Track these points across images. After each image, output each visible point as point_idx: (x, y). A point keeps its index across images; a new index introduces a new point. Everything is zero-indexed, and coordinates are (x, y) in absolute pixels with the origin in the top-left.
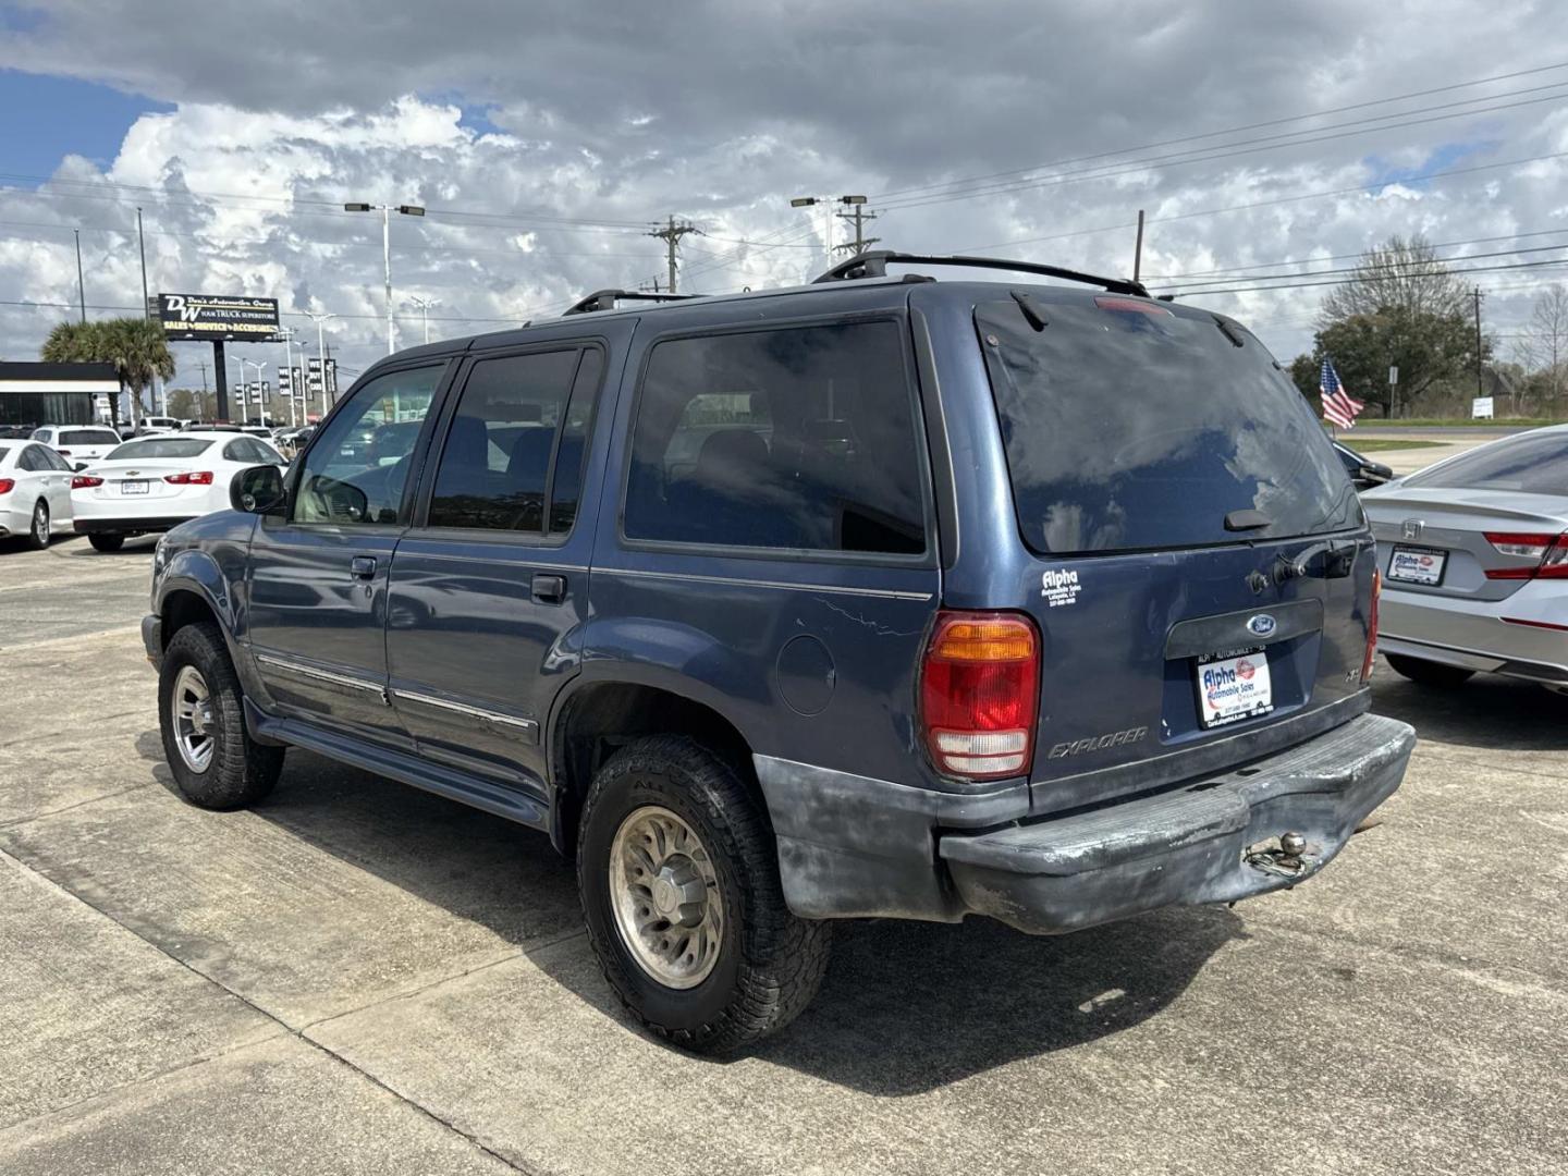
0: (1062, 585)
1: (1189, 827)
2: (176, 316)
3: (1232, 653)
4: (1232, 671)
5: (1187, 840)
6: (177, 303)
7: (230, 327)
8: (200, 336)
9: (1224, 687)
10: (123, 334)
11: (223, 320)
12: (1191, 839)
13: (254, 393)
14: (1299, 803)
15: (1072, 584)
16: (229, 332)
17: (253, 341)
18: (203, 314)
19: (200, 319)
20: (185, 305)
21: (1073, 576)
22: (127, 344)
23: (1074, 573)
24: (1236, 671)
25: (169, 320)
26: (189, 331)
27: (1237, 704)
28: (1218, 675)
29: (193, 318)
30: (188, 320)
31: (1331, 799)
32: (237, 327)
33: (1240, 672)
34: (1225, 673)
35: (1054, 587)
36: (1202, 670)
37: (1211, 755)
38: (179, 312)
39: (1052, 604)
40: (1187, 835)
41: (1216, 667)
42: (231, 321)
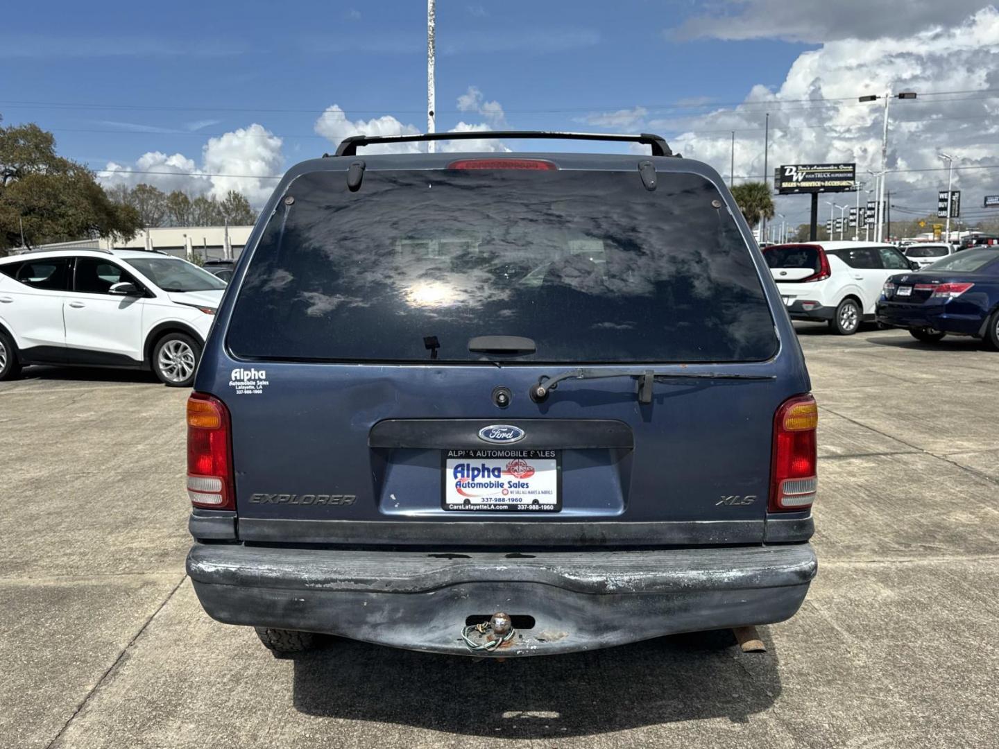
0: (249, 380)
1: (334, 576)
2: (790, 179)
5: (328, 586)
6: (791, 170)
7: (823, 184)
8: (803, 190)
9: (479, 480)
10: (746, 192)
11: (819, 179)
12: (332, 585)
13: (838, 225)
14: (551, 594)
15: (260, 380)
16: (822, 187)
17: (837, 192)
18: (807, 176)
19: (805, 180)
20: (796, 172)
21: (262, 374)
22: (747, 198)
23: (264, 372)
25: (785, 181)
26: (797, 187)
27: (502, 496)
29: (800, 178)
30: (797, 181)
31: (580, 598)
32: (827, 184)
35: (243, 381)
36: (451, 463)
37: (449, 532)
38: (792, 176)
39: (238, 392)
40: (326, 581)
41: (475, 463)
42: (823, 180)
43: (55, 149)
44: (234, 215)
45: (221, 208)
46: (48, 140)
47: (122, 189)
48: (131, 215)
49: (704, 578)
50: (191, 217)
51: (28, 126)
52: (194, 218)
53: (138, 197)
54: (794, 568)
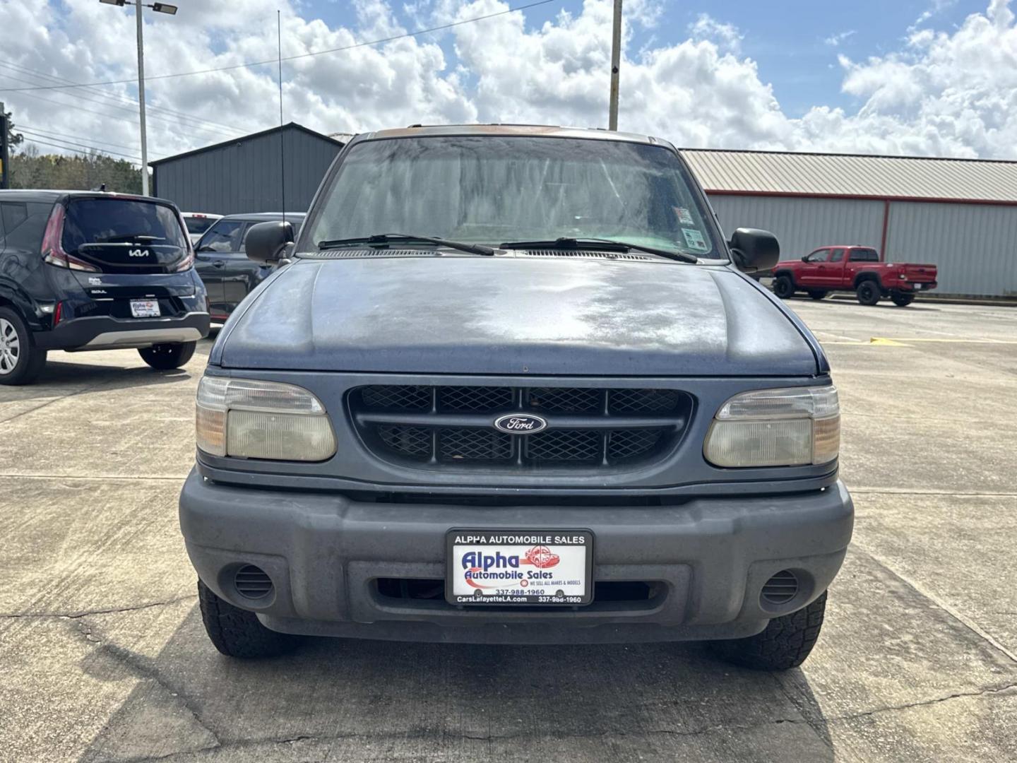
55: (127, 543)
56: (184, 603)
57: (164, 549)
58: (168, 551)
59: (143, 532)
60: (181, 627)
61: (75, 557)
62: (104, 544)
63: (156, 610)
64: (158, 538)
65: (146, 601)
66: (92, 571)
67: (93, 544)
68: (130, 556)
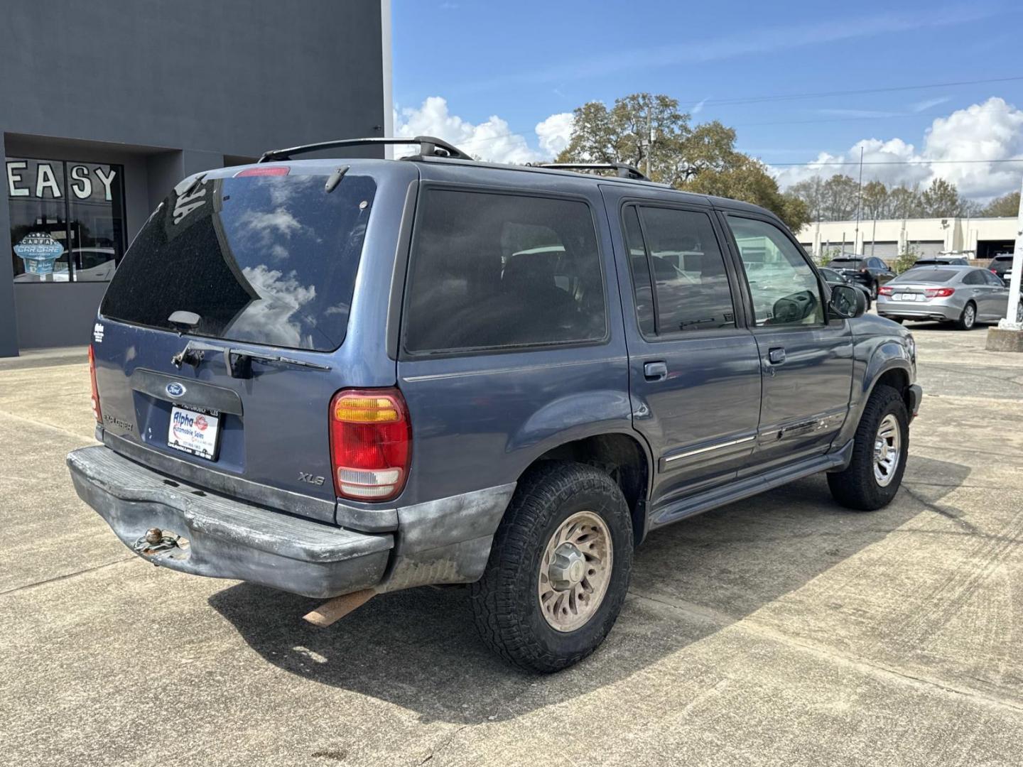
3: (195, 409)
4: (192, 420)
9: (184, 426)
15: (102, 332)
21: (102, 328)
24: (195, 421)
27: (189, 442)
28: (183, 417)
33: (197, 423)
34: (187, 418)
35: (97, 332)
36: (175, 410)
37: (166, 463)
39: (96, 340)
41: (184, 413)
43: (735, 145)
44: (935, 207)
45: (923, 199)
46: (730, 136)
47: (816, 180)
48: (798, 209)
49: (245, 534)
50: (886, 208)
51: (712, 124)
52: (890, 211)
53: (832, 189)
54: (308, 546)
55: (950, 580)
56: (906, 529)
57: (916, 567)
58: (913, 565)
59: (936, 588)
60: (910, 519)
61: (993, 575)
62: (971, 583)
63: (925, 529)
64: (921, 580)
65: (931, 534)
66: (976, 560)
67: (981, 584)
68: (945, 567)
